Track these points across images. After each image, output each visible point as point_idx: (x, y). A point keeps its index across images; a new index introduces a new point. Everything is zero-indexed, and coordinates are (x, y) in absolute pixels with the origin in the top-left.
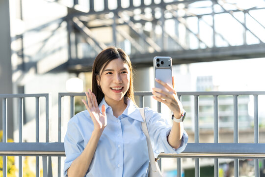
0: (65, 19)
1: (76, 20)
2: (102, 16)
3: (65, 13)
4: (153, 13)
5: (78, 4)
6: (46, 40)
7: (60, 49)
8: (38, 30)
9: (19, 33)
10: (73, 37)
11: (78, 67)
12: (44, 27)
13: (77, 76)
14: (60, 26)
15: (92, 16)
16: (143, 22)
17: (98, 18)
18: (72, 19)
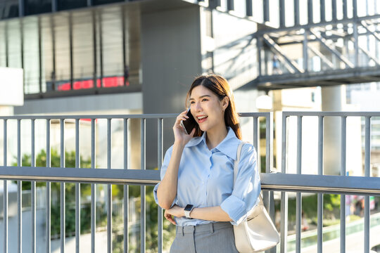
0: (255, 36)
1: (266, 37)
2: (293, 32)
3: (254, 29)
4: (345, 29)
5: (269, 21)
6: (234, 59)
7: (250, 67)
8: (228, 47)
9: (210, 50)
10: (263, 53)
11: (268, 84)
12: (234, 44)
13: (267, 94)
14: (249, 44)
15: (283, 33)
16: (335, 38)
17: (288, 35)
18: (262, 36)
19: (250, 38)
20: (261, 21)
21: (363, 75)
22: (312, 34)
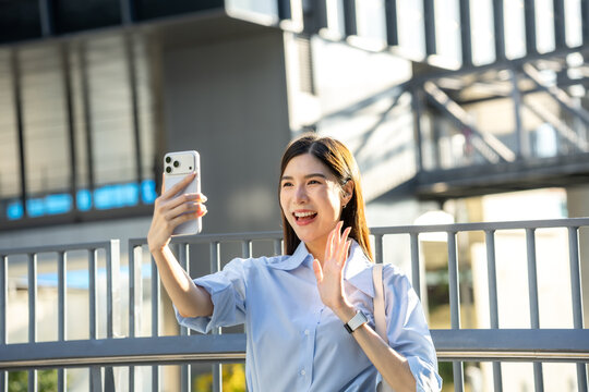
0: (406, 87)
1: (431, 88)
2: (490, 74)
3: (406, 74)
5: (434, 53)
6: (368, 135)
8: (347, 113)
10: (426, 124)
11: (440, 188)
13: (441, 207)
14: (395, 103)
15: (468, 78)
17: (480, 81)
18: (421, 86)
19: (395, 92)
20: (419, 56)
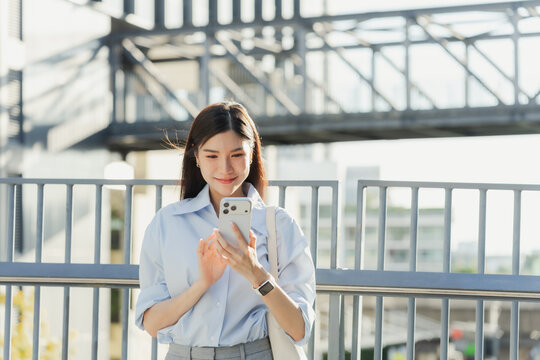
0: (105, 41)
1: (128, 45)
2: (179, 38)
3: (104, 29)
4: (279, 37)
5: (133, 12)
7: (93, 105)
8: (52, 61)
9: (17, 67)
10: (120, 78)
11: (129, 140)
13: (124, 159)
14: (93, 58)
15: (160, 39)
16: (258, 53)
17: (170, 43)
18: (120, 42)
19: (96, 45)
20: (118, 13)
21: (315, 129)
22: (218, 43)
